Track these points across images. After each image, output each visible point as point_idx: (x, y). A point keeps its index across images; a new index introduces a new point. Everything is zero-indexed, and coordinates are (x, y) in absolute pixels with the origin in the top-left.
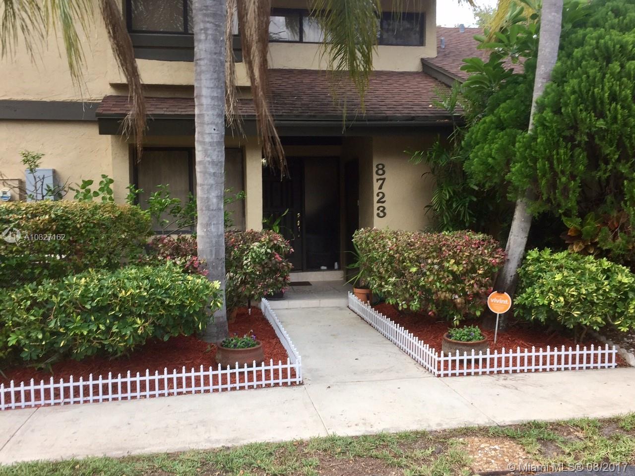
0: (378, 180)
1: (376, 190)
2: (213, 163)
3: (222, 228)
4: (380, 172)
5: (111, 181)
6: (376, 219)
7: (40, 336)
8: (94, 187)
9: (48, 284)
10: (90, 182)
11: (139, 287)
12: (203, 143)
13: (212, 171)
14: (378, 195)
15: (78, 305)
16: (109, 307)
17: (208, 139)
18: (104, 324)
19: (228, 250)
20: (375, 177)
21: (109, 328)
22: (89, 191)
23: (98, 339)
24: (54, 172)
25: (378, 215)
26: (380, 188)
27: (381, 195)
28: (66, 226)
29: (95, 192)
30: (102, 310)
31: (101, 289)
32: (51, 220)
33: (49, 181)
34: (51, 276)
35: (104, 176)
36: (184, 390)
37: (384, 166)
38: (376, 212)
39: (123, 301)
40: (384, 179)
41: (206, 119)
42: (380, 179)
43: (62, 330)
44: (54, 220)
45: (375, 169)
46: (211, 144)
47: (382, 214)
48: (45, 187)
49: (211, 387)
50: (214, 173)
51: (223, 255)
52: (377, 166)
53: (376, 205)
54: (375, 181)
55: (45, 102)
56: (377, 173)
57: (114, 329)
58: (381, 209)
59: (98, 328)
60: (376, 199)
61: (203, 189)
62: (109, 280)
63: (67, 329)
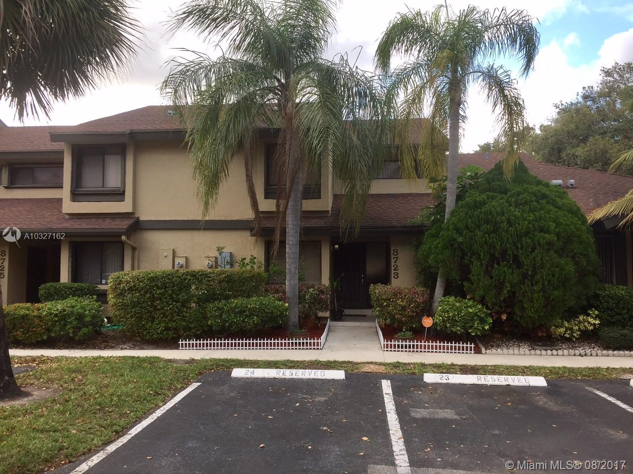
0: (394, 258)
1: (393, 264)
2: (293, 253)
3: (297, 281)
4: (395, 254)
5: (255, 258)
6: (393, 280)
7: (219, 321)
8: (247, 261)
9: (223, 301)
10: (245, 259)
11: (256, 304)
12: (289, 244)
13: (292, 256)
14: (394, 266)
15: (233, 310)
16: (245, 311)
17: (291, 243)
18: (242, 318)
19: (300, 292)
20: (392, 256)
21: (244, 320)
22: (244, 263)
23: (240, 324)
24: (231, 253)
25: (394, 277)
26: (395, 262)
27: (396, 266)
28: (231, 279)
29: (247, 264)
30: (242, 312)
31: (242, 304)
32: (225, 277)
33: (228, 258)
34: (224, 299)
35: (252, 256)
36: (273, 347)
37: (397, 250)
38: (393, 275)
39: (250, 309)
40: (397, 258)
41: (290, 234)
42: (395, 258)
43: (227, 319)
44: (227, 277)
45: (392, 252)
46: (292, 244)
47: (396, 277)
48: (226, 261)
49: (283, 347)
50: (293, 258)
51: (297, 294)
52: (393, 251)
53: (393, 272)
54: (392, 258)
55: (228, 220)
56: (393, 254)
57: (246, 320)
58: (396, 274)
59: (240, 319)
60: (393, 268)
61: (288, 265)
62: (245, 301)
63: (229, 319)
